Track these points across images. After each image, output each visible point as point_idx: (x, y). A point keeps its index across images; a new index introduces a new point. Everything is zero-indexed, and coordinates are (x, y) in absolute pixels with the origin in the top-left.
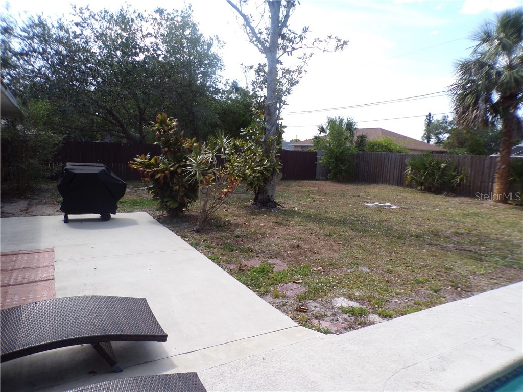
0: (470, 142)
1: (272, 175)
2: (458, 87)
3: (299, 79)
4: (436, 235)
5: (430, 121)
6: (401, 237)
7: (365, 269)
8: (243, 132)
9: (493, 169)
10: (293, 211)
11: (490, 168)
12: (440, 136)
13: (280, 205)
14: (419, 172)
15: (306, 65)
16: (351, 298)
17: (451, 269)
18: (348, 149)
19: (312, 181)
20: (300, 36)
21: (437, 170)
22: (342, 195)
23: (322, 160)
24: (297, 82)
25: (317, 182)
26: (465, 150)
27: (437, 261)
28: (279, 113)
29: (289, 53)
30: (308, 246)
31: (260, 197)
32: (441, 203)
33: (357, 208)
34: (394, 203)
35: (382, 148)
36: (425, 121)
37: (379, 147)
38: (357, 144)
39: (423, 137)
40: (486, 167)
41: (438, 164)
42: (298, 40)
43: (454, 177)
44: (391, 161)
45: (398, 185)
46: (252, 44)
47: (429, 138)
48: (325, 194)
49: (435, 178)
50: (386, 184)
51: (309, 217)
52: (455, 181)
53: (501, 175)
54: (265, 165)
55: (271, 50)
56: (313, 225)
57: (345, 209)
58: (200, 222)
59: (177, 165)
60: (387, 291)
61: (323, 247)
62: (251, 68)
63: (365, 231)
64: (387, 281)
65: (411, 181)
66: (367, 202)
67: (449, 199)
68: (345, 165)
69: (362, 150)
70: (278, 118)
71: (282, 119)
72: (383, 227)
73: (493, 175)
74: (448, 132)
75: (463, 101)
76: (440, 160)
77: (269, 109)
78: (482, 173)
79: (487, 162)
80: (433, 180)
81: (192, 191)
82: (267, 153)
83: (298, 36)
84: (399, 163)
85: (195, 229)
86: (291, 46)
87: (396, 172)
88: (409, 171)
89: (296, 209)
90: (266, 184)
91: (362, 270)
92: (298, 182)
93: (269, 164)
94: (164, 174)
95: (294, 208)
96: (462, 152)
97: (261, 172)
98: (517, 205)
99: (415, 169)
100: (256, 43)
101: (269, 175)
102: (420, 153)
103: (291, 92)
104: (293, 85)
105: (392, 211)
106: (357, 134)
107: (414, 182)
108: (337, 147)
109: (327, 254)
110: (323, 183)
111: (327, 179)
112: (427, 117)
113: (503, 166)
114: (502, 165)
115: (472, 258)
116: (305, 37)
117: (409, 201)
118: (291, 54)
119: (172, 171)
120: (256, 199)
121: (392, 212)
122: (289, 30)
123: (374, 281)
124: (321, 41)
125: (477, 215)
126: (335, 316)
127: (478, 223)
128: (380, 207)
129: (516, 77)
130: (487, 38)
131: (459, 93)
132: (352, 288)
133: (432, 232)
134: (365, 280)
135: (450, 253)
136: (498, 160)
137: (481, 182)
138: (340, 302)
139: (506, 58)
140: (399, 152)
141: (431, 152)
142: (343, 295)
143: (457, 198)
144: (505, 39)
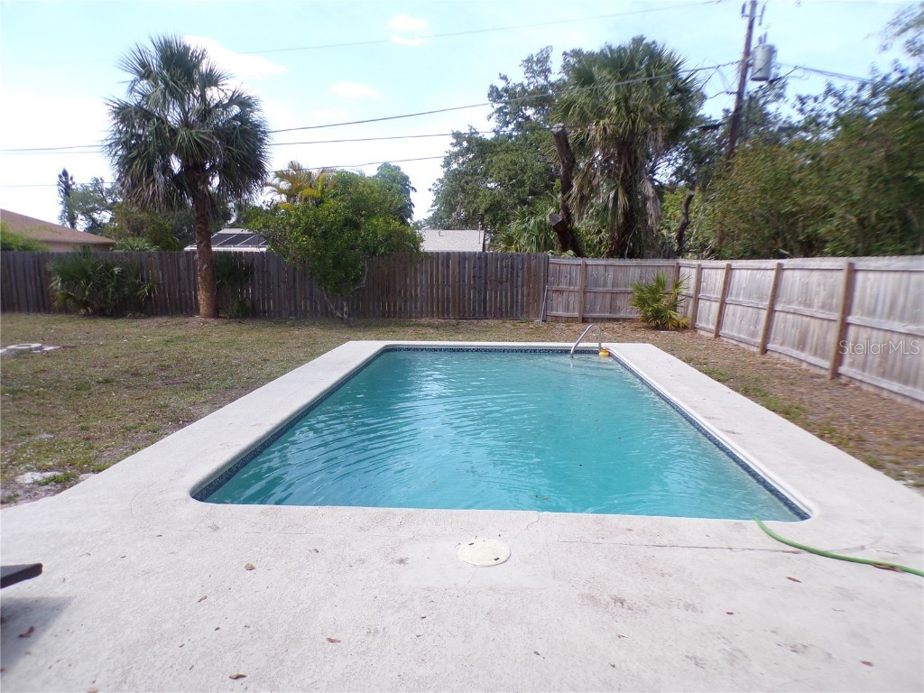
0: (150, 228)
2: (117, 144)
4: (136, 375)
5: (68, 187)
6: (82, 387)
7: (45, 436)
9: (192, 271)
11: (188, 270)
12: (95, 215)
14: (76, 283)
16: (41, 470)
17: (167, 406)
21: (109, 277)
26: (144, 240)
27: (146, 402)
32: (126, 330)
34: (44, 341)
36: (59, 185)
39: (61, 217)
40: (182, 268)
41: (108, 268)
43: (139, 287)
45: (39, 311)
47: (72, 220)
49: (107, 292)
50: (14, 311)
52: (140, 294)
53: (204, 279)
60: (92, 448)
63: (13, 392)
64: (88, 439)
65: (65, 300)
72: (45, 380)
73: (195, 280)
74: (109, 208)
75: (130, 167)
76: (110, 262)
78: (179, 279)
79: (182, 261)
80: (106, 294)
84: (32, 272)
87: (29, 286)
88: (57, 284)
91: (40, 439)
96: (142, 243)
98: (231, 317)
99: (69, 278)
102: (70, 250)
105: (48, 355)
107: (70, 303)
112: (60, 176)
113: (205, 266)
114: (203, 265)
115: (188, 389)
117: (72, 335)
121: (48, 357)
123: (67, 443)
125: (184, 339)
126: (32, 493)
127: (186, 349)
128: (22, 352)
129: (196, 141)
130: (145, 72)
131: (120, 153)
132: (38, 460)
133: (127, 372)
134: (51, 448)
135: (159, 390)
136: (197, 256)
137: (180, 291)
138: (28, 478)
139: (178, 109)
140: (25, 248)
141: (85, 246)
142: (29, 470)
143: (148, 321)
144: (171, 83)
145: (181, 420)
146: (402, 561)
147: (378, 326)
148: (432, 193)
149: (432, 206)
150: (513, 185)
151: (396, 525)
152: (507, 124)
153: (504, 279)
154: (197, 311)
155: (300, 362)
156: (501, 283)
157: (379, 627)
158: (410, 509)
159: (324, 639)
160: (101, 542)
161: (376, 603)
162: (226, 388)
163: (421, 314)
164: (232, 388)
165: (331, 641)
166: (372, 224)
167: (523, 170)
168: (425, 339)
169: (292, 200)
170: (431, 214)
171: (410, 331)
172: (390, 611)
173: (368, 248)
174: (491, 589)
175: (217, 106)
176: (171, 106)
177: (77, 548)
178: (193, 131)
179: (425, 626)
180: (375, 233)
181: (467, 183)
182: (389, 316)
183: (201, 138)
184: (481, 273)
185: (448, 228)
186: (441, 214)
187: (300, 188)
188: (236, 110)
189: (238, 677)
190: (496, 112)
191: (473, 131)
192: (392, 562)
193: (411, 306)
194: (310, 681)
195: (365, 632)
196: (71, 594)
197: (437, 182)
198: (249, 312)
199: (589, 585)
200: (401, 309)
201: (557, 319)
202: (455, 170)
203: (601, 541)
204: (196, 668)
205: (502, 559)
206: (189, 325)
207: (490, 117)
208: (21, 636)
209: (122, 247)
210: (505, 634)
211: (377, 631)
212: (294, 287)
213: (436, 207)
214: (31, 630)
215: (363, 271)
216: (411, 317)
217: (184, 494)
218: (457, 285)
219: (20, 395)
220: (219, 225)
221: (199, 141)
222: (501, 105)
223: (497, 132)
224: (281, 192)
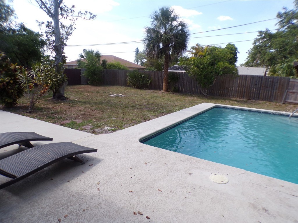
0: (155, 64)
1: (63, 82)
2: (147, 40)
3: (72, 32)
4: (140, 105)
5: (137, 52)
6: (127, 107)
7: (114, 118)
8: (42, 59)
9: (162, 77)
10: (76, 101)
12: (143, 60)
13: (68, 98)
14: (133, 79)
15: (74, 24)
16: (110, 127)
17: (145, 115)
18: (98, 67)
19: (80, 86)
20: (70, 9)
21: (141, 78)
22: (98, 92)
23: (84, 74)
24: (71, 34)
25: (83, 86)
27: (140, 113)
28: (63, 50)
29: (65, 18)
30: (89, 114)
31: (56, 95)
32: (143, 93)
33: (106, 97)
34: (123, 94)
35: (115, 67)
36: (135, 52)
37: (113, 66)
38: (102, 65)
39: (134, 61)
41: (141, 75)
42: (70, 11)
43: (148, 81)
44: (120, 74)
45: (124, 86)
46: (41, 9)
47: (137, 61)
48: (89, 92)
51: (85, 102)
52: (148, 83)
53: (165, 80)
54: (58, 78)
55: (55, 16)
56: (89, 106)
57: (101, 98)
58: (30, 108)
59: (10, 79)
60: (123, 123)
61: (96, 113)
62: (43, 23)
63: (112, 106)
64: (123, 121)
66: (111, 94)
67: (146, 91)
68: (97, 76)
69: (105, 68)
70: (63, 53)
71: (65, 53)
72: (119, 104)
73: (163, 80)
74: (146, 58)
75: (149, 46)
76: (142, 73)
77: (57, 48)
78: (159, 79)
79: (160, 74)
80: (139, 82)
81: (20, 93)
82: (58, 71)
83: (69, 9)
84: (124, 75)
85: (28, 111)
86: (66, 14)
87: (123, 79)
88: (128, 79)
89: (77, 99)
90: (59, 87)
92: (72, 86)
93: (61, 77)
94: (2, 84)
95: (75, 99)
96: (152, 68)
97: (57, 82)
99: (131, 78)
100: (44, 9)
101: (61, 83)
102: (132, 70)
103: (68, 39)
104: (68, 35)
105: (122, 98)
106: (102, 59)
107: (131, 84)
108: (92, 67)
109: (98, 116)
110: (86, 86)
111: (88, 84)
112: (136, 49)
113: (166, 76)
115: (152, 111)
116: (73, 10)
117: (129, 93)
118: (66, 18)
119: (7, 82)
120: (54, 96)
122: (64, 5)
123: (118, 121)
124: (82, 14)
125: (156, 97)
126: (106, 132)
127: (156, 100)
128: (117, 96)
129: (167, 38)
130: (156, 18)
131: (147, 42)
132: (110, 124)
133: (139, 104)
134: (115, 121)
135: (145, 111)
136: (164, 73)
137: (158, 83)
138: (107, 128)
139: (164, 29)
140: (123, 69)
141: (139, 69)
142: (108, 126)
143: (149, 91)
144: (163, 21)
145: (146, 119)
146: (190, 174)
147: (217, 99)
148: (247, 54)
149: (247, 58)
150: (281, 51)
151: (193, 162)
152: (283, 27)
153: (268, 86)
154: (162, 90)
155: (186, 108)
156: (267, 87)
157: (174, 191)
158: (199, 159)
159: (157, 189)
160: (114, 148)
161: (177, 184)
162: (162, 112)
163: (233, 96)
164: (164, 113)
165: (159, 190)
166: (219, 64)
167: (287, 44)
168: (232, 105)
169: (196, 56)
170: (246, 61)
171: (228, 101)
172: (180, 187)
173: (217, 72)
174: (216, 191)
175: (175, 27)
176: (162, 28)
177: (108, 148)
178: (167, 35)
179: (189, 195)
180: (219, 67)
181: (262, 50)
182: (222, 96)
183: (169, 37)
184: (259, 83)
185: (252, 66)
186: (250, 61)
187: (198, 52)
188: (180, 28)
189: (131, 192)
190: (279, 22)
191: (267, 30)
192: (187, 173)
193: (230, 93)
194: (149, 199)
195: (170, 191)
196: (103, 159)
197: (250, 50)
198: (177, 91)
199: (255, 201)
200: (226, 94)
201: (290, 103)
202: (258, 45)
203: (268, 187)
204: (123, 186)
205: (224, 183)
206: (160, 93)
207: (276, 24)
208: (90, 166)
209: (147, 69)
210: (214, 207)
211: (173, 192)
212: (191, 84)
213: (248, 59)
214: (92, 165)
215: (214, 80)
216: (229, 97)
217: (138, 139)
218: (249, 87)
219: (113, 107)
220: (175, 64)
221: (168, 38)
222: (282, 19)
223: (278, 30)
224: (192, 53)
